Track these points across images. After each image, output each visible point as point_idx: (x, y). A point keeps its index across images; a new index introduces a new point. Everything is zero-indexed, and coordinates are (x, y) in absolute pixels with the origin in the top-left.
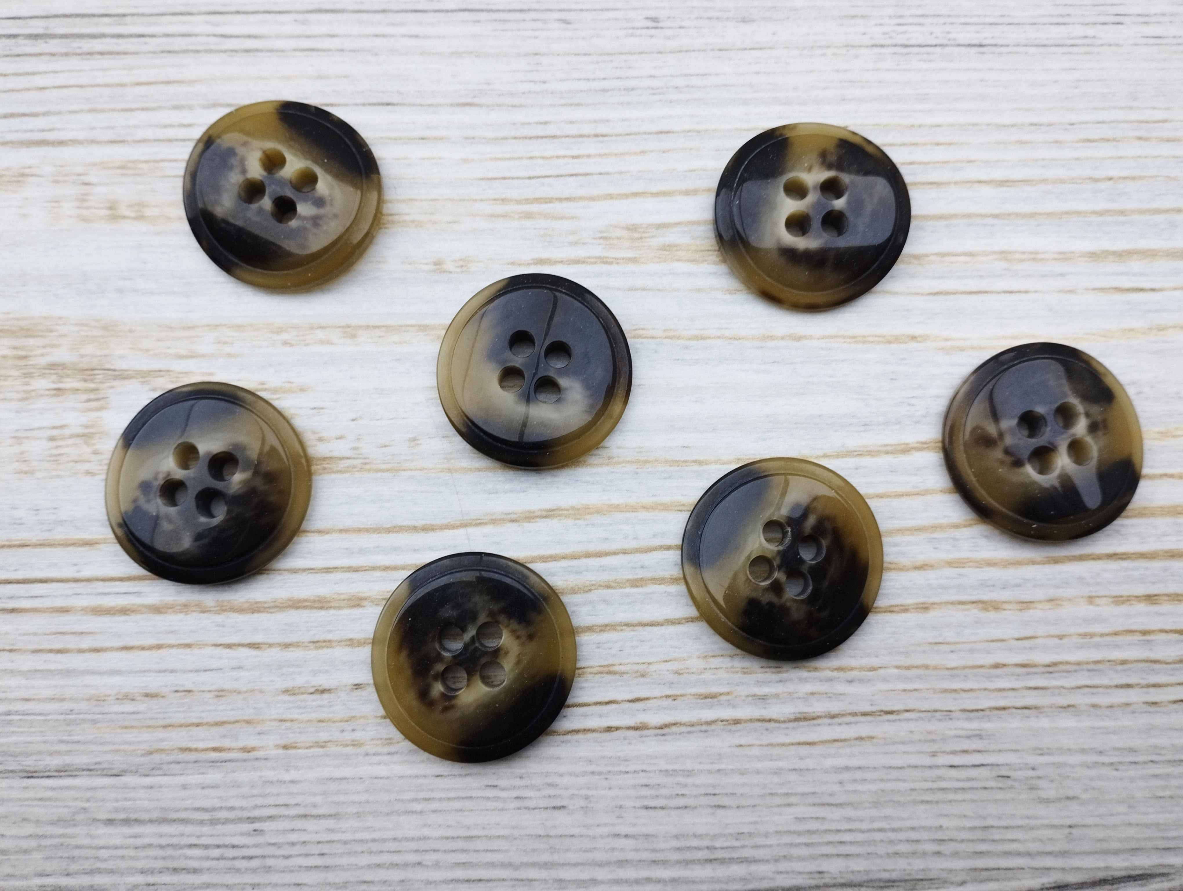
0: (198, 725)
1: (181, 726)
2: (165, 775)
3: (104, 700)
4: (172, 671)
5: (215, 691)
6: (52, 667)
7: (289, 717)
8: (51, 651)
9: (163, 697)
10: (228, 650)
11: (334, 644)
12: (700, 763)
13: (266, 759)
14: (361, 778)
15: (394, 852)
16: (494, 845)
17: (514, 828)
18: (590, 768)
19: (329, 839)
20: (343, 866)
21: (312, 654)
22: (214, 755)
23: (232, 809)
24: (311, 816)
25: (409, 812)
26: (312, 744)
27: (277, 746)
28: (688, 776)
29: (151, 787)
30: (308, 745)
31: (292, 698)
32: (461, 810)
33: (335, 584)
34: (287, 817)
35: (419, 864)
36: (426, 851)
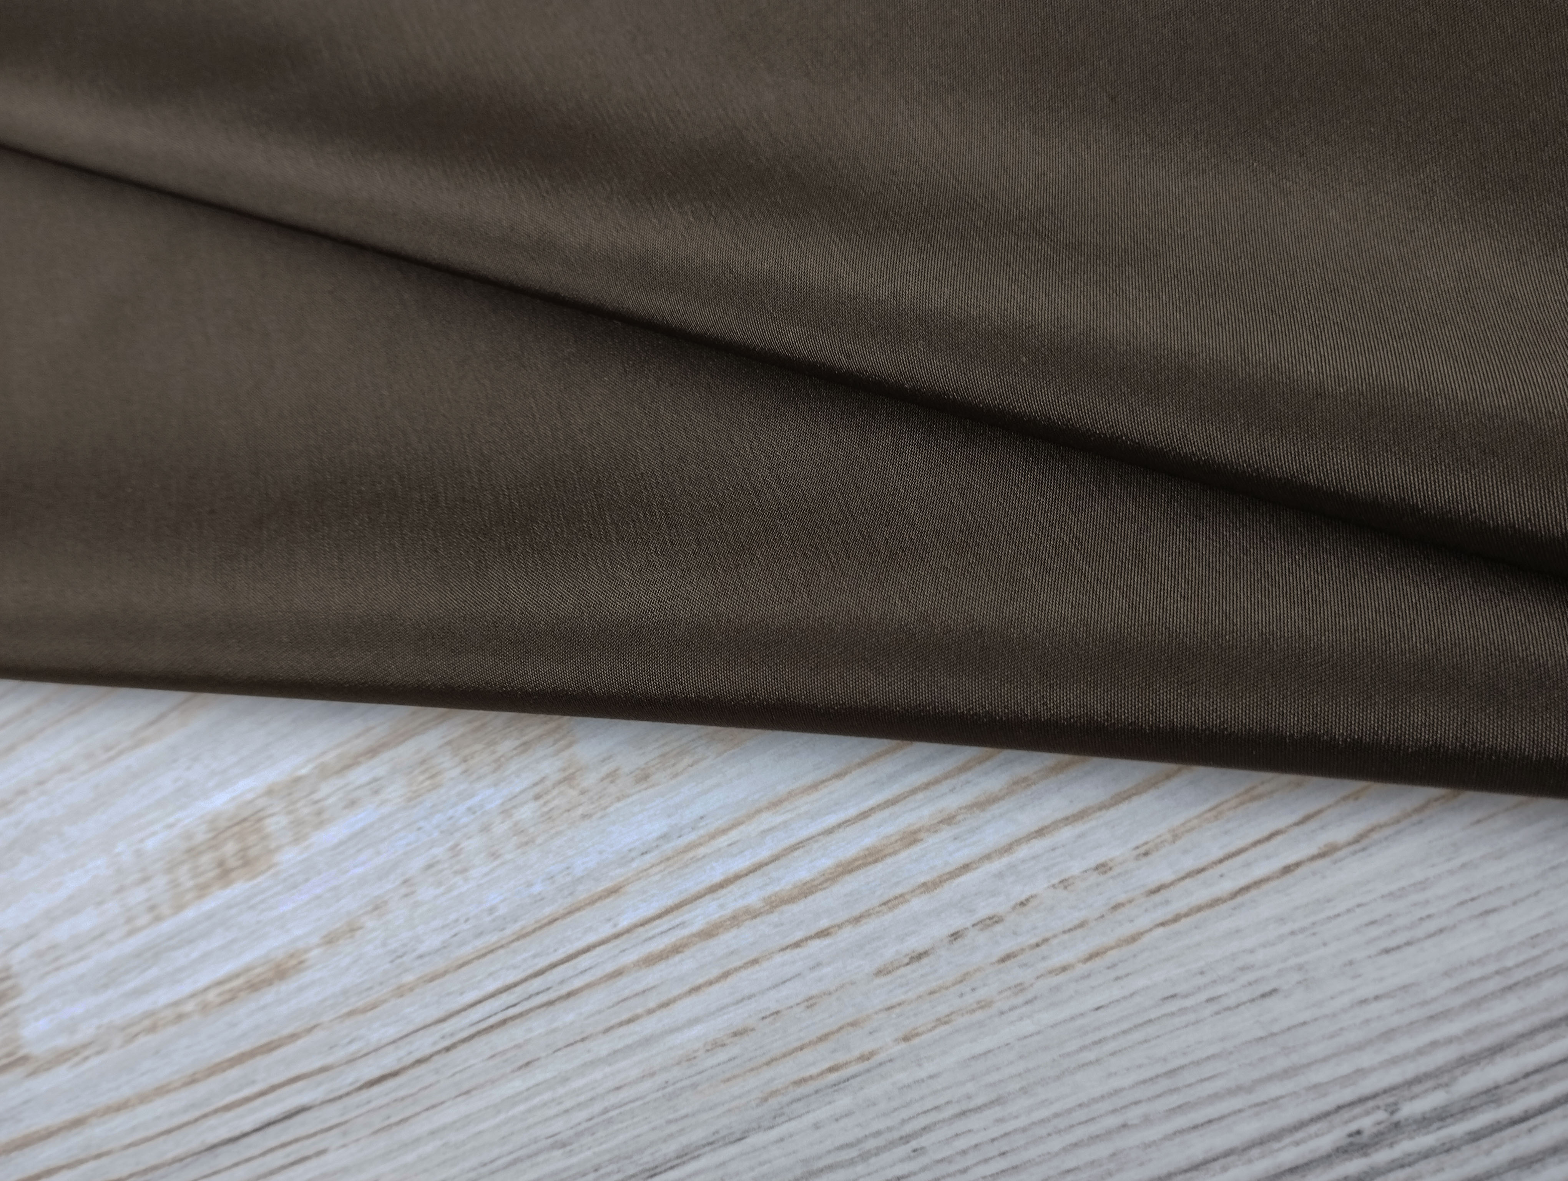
0: (801, 1048)
1: (784, 1056)
2: (790, 1120)
3: (695, 1058)
4: (751, 997)
5: (804, 1001)
6: (629, 1041)
7: (894, 1001)
8: (621, 1024)
9: (753, 1030)
10: (798, 950)
11: (907, 897)
12: (1433, 866)
13: (891, 1060)
14: (1007, 1044)
15: (1087, 1122)
16: (1207, 1070)
17: (1222, 1039)
18: (1286, 929)
19: (1002, 1132)
20: (1034, 1160)
21: (888, 918)
22: (833, 1077)
23: (878, 1133)
24: (970, 1111)
25: (1083, 1065)
26: (933, 1024)
27: (897, 1041)
28: (1424, 889)
29: (782, 1140)
30: (929, 1026)
31: (889, 978)
32: (1146, 1041)
33: (879, 827)
34: (943, 1121)
35: (1125, 1126)
36: (1125, 1107)
